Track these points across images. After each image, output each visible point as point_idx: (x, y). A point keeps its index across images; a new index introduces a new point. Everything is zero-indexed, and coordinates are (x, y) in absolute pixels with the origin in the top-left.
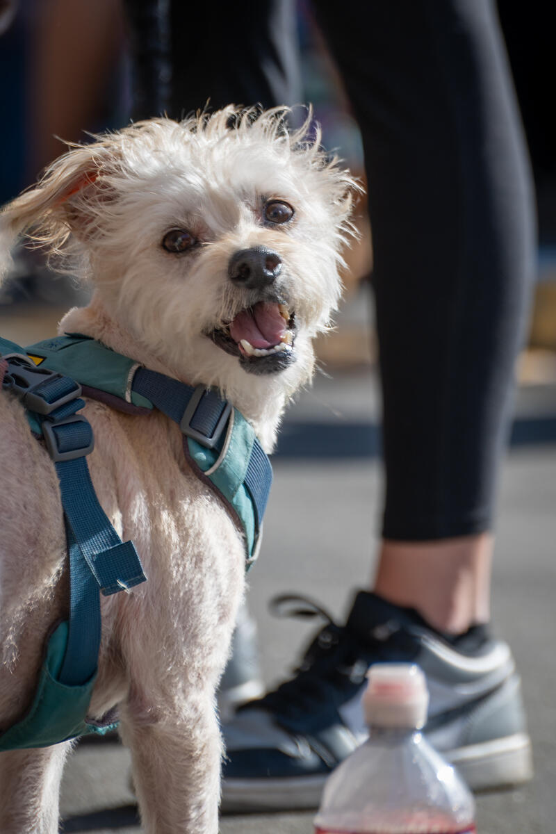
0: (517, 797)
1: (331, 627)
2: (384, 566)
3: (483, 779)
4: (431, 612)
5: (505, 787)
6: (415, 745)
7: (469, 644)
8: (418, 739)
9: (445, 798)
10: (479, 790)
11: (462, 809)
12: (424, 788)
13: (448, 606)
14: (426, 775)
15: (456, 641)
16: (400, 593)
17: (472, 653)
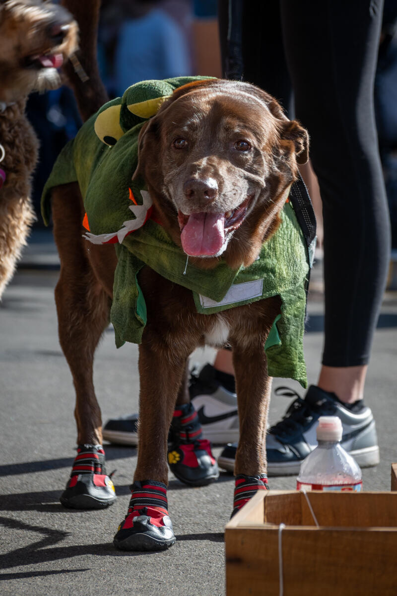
0: (375, 470)
1: (299, 400)
2: (323, 376)
3: (363, 463)
4: (341, 395)
5: (370, 466)
6: (338, 448)
7: (356, 408)
8: (338, 446)
9: (350, 470)
10: (362, 467)
11: (357, 474)
12: (342, 466)
13: (349, 394)
14: (342, 460)
15: (350, 407)
16: (328, 388)
17: (356, 412)
